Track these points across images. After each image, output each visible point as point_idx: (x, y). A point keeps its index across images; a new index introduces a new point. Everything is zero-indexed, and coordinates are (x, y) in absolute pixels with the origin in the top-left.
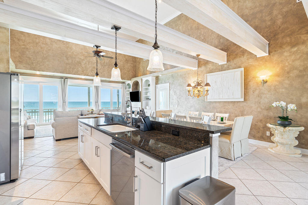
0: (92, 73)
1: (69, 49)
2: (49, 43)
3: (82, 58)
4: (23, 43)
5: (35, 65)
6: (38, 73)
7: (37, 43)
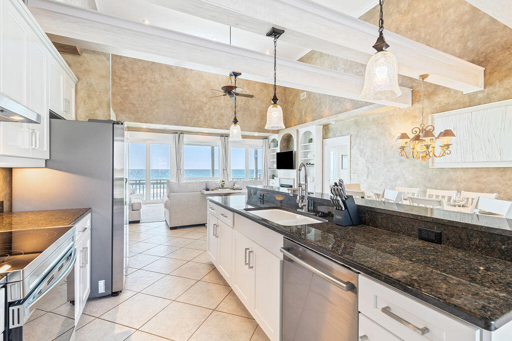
0: (218, 124)
1: (186, 87)
2: (159, 81)
3: (205, 100)
4: (125, 82)
5: (140, 114)
6: (144, 126)
7: (143, 82)
